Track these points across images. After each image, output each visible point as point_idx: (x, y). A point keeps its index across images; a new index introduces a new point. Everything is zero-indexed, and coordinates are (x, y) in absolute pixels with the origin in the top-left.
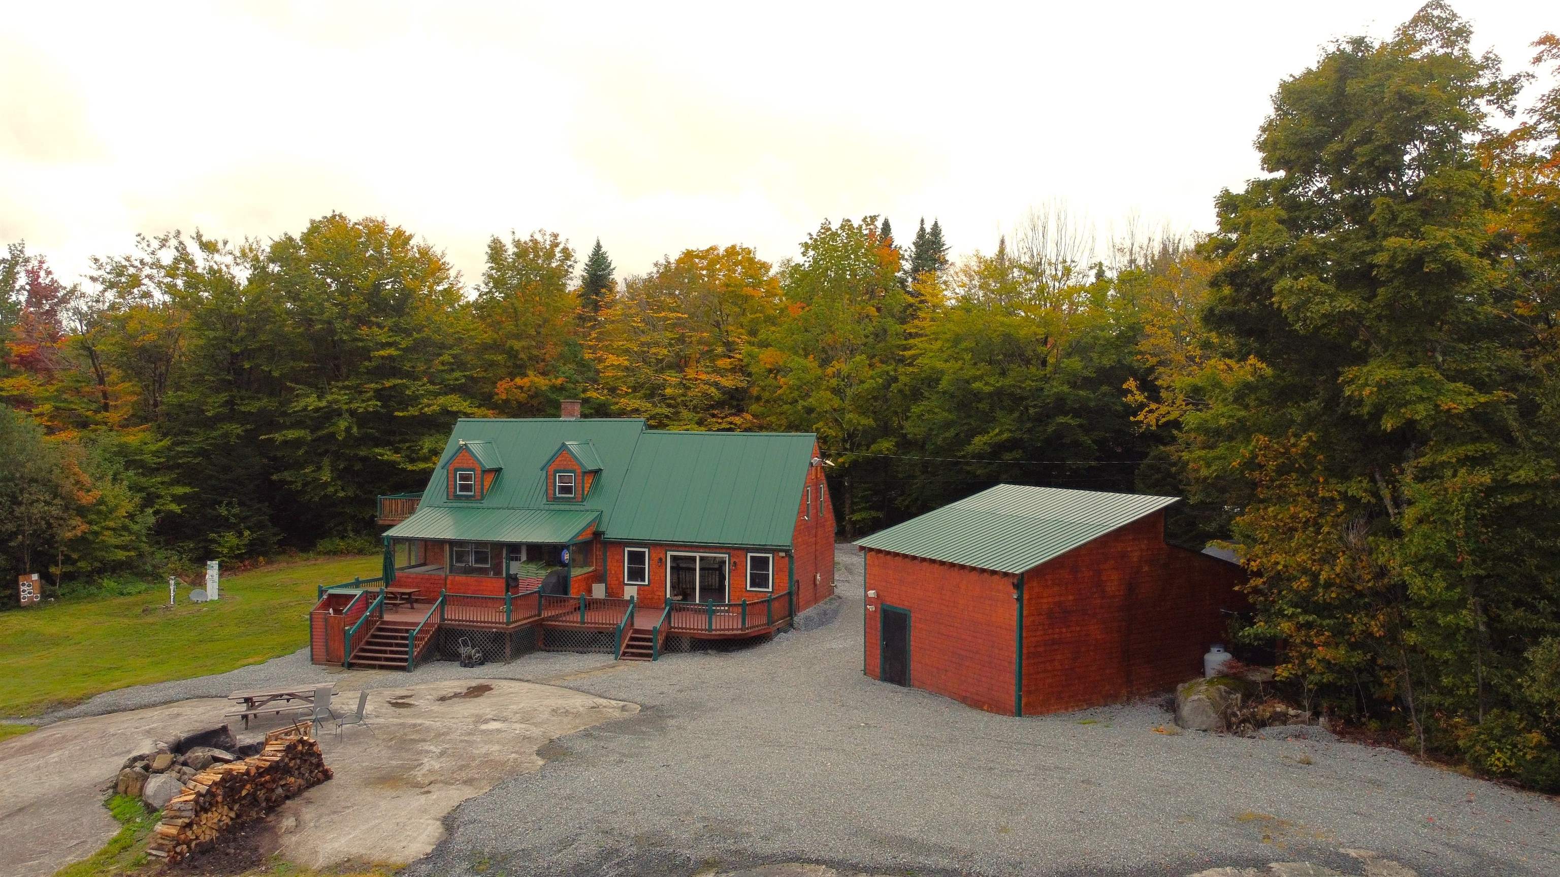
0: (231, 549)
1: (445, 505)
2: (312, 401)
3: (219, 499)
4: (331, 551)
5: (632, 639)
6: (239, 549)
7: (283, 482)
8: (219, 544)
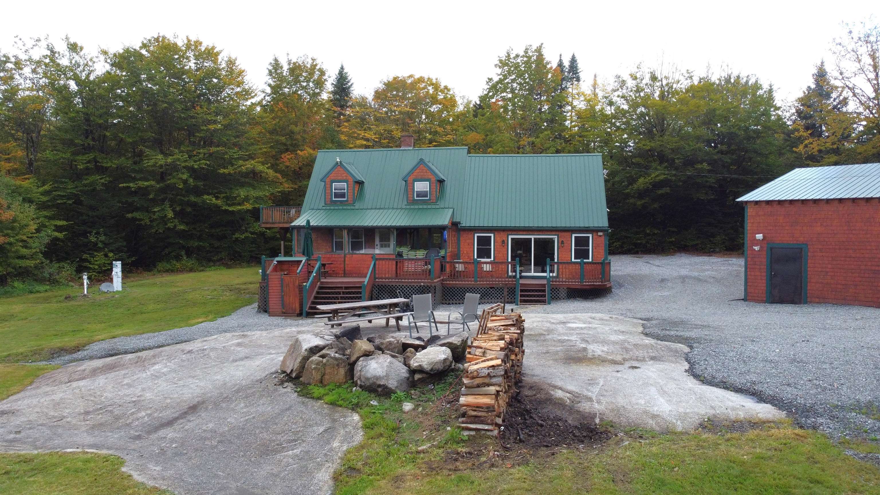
0: (99, 266)
1: (324, 208)
2: (160, 159)
3: (89, 230)
4: (169, 269)
5: (522, 291)
6: (105, 266)
7: (134, 219)
8: (90, 262)
